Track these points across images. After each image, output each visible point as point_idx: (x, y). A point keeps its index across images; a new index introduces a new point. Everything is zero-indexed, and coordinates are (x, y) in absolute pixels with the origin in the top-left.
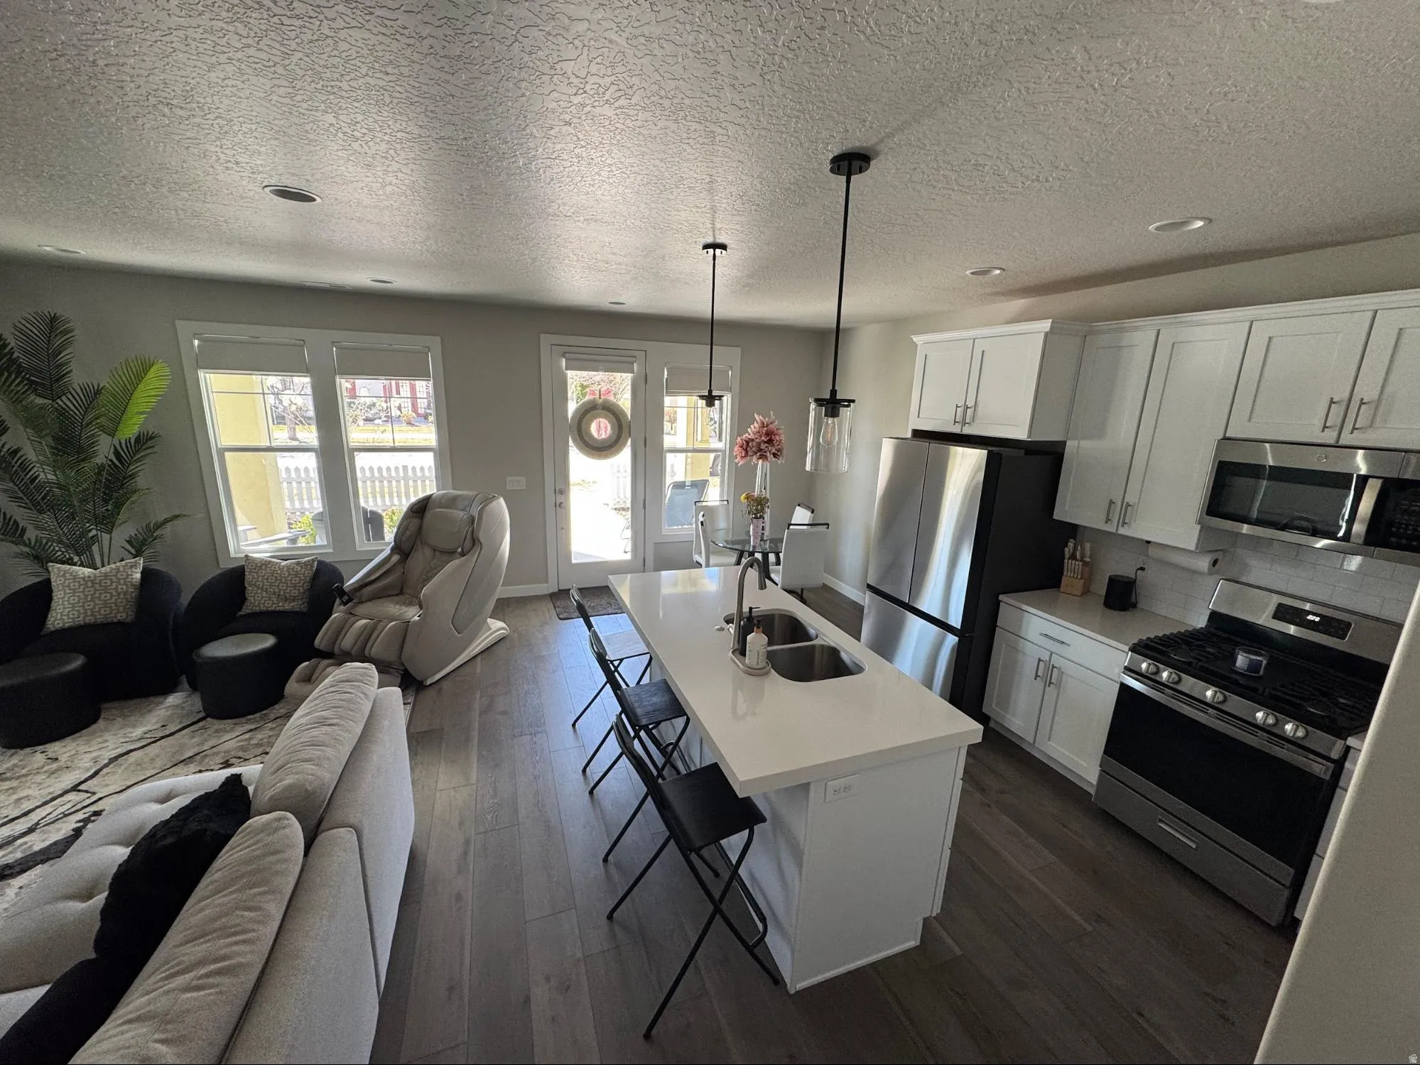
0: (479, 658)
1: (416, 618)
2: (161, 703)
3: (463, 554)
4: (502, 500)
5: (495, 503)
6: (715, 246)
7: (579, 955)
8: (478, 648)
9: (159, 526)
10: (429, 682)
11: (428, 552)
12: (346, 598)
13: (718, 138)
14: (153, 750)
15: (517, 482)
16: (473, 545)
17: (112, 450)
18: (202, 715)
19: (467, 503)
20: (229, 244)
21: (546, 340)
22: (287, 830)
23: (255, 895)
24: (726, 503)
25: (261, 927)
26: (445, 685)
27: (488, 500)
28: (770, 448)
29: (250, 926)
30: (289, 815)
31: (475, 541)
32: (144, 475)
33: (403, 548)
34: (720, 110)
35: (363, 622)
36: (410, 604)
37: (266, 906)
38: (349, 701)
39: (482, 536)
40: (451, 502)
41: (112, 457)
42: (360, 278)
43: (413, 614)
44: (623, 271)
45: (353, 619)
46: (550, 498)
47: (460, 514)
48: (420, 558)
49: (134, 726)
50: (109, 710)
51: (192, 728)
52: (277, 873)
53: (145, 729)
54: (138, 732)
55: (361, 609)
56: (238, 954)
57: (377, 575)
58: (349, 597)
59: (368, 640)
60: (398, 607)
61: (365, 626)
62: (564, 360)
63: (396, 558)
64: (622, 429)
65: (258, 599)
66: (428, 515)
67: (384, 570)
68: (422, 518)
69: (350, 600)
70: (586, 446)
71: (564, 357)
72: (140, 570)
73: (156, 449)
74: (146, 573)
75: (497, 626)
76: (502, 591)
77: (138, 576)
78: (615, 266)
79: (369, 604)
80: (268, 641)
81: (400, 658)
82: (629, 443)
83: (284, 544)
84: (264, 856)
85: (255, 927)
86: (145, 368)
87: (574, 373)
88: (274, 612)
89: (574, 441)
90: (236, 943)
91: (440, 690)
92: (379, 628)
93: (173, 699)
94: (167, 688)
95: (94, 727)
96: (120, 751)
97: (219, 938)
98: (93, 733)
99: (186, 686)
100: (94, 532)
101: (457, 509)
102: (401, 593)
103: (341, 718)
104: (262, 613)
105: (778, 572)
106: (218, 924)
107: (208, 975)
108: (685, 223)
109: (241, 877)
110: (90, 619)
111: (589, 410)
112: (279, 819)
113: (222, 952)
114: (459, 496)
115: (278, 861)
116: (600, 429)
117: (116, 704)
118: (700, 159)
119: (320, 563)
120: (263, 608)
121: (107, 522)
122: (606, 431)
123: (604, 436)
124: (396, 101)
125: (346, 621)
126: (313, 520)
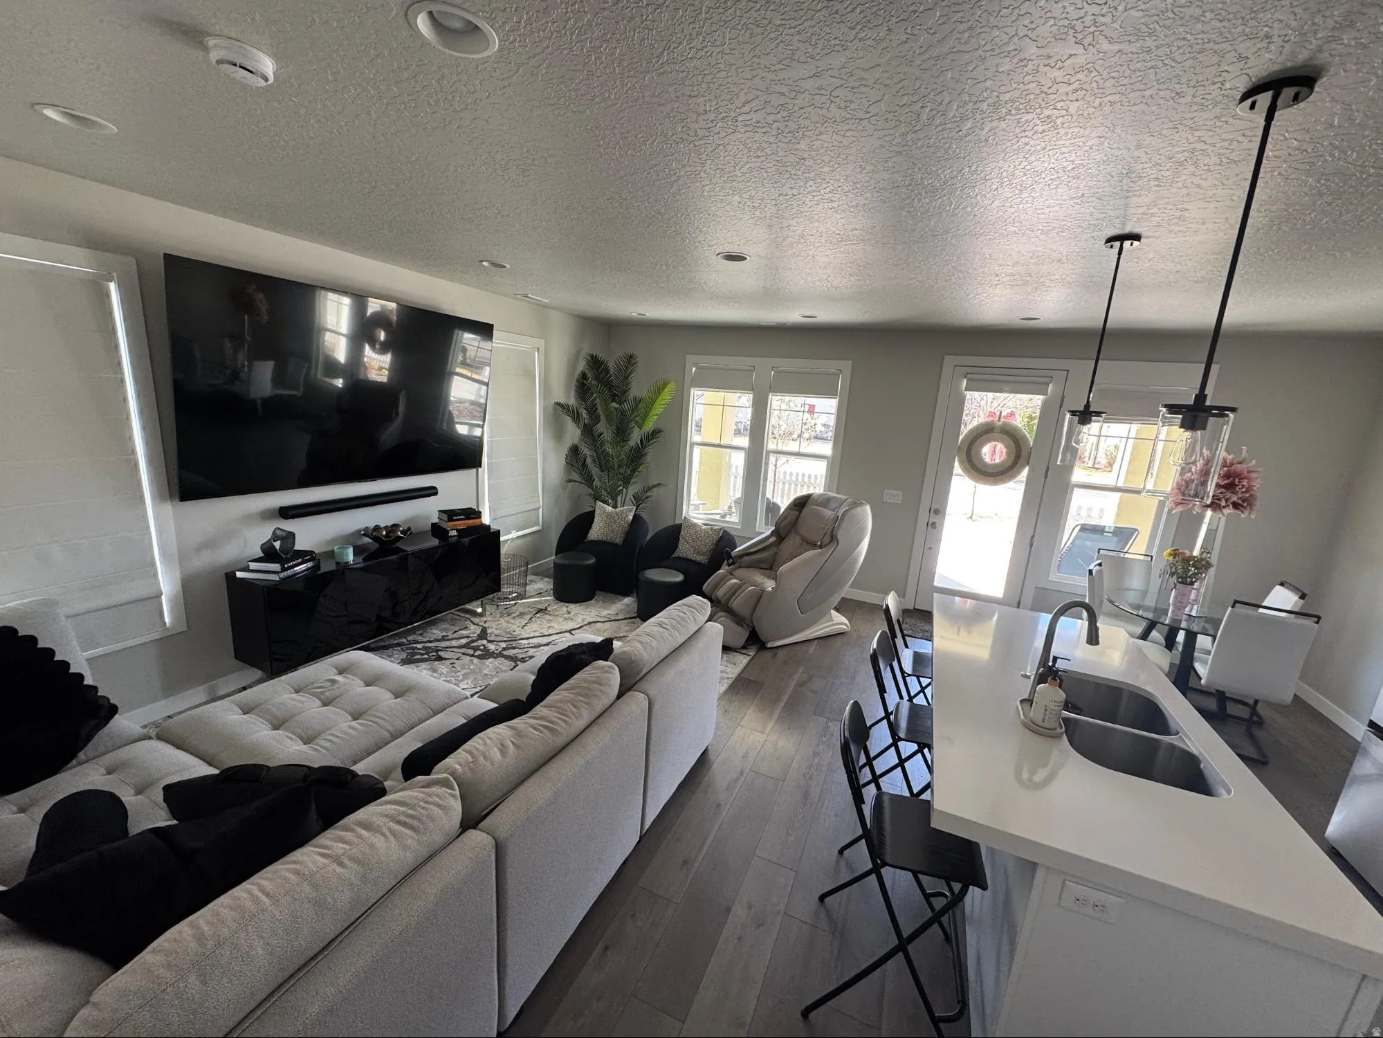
0: (816, 642)
1: (770, 589)
2: (620, 601)
3: (821, 547)
4: (868, 508)
5: (859, 509)
6: (1121, 238)
7: (782, 907)
8: (819, 633)
9: (650, 488)
10: (769, 645)
11: (798, 537)
12: (731, 561)
13: (1059, 121)
14: (608, 625)
15: (893, 496)
16: (831, 541)
17: (640, 438)
18: (636, 615)
19: (836, 505)
20: (711, 299)
21: (950, 361)
22: (611, 676)
23: (581, 701)
24: (1150, 558)
25: (574, 719)
26: (780, 653)
27: (856, 504)
28: (1229, 495)
29: (570, 714)
30: (616, 667)
31: (833, 538)
32: (651, 453)
33: (781, 534)
34: (1046, 93)
35: (735, 581)
36: (769, 577)
37: (582, 709)
38: (682, 618)
39: (840, 535)
40: (825, 501)
41: (639, 442)
42: (794, 316)
43: (769, 585)
44: (1020, 283)
45: (730, 576)
46: (923, 516)
47: (828, 513)
48: (792, 542)
49: (605, 609)
50: (599, 595)
51: (628, 621)
52: (595, 696)
53: (609, 612)
54: (605, 613)
55: (739, 572)
56: (558, 725)
57: (755, 549)
58: (735, 562)
59: (732, 596)
60: (762, 577)
61: (735, 584)
62: (965, 381)
63: (773, 539)
64: (1019, 454)
65: (685, 549)
66: (805, 510)
67: (762, 547)
68: (800, 512)
69: (733, 563)
70: (973, 469)
71: (966, 377)
72: (632, 514)
73: (660, 439)
74: (635, 516)
75: (839, 621)
76: (847, 591)
77: (631, 517)
78: (1008, 278)
79: (744, 570)
80: (679, 578)
81: (752, 615)
82: (1025, 472)
83: (718, 517)
84: (595, 682)
85: (573, 716)
86: (664, 386)
87: (976, 394)
88: (690, 560)
89: (961, 462)
90: (560, 719)
91: (775, 655)
92: (743, 588)
93: (627, 600)
94: (626, 594)
95: (590, 602)
96: (595, 620)
97: (556, 712)
98: (588, 607)
99: (635, 595)
100: (621, 488)
101: (829, 509)
102: (771, 568)
103: (673, 627)
104: (683, 558)
105: (1205, 662)
106: (559, 705)
107: (542, 725)
108: (1067, 219)
109: (578, 687)
110: (604, 538)
111: (986, 432)
112: (610, 667)
113: (554, 719)
114: (833, 498)
115: (599, 690)
116: (994, 453)
117: (603, 593)
118: (1048, 148)
119: (725, 532)
120: (685, 556)
121: (627, 482)
122: (1000, 457)
123: (997, 461)
124: (770, 174)
125: (725, 576)
126: (735, 502)
